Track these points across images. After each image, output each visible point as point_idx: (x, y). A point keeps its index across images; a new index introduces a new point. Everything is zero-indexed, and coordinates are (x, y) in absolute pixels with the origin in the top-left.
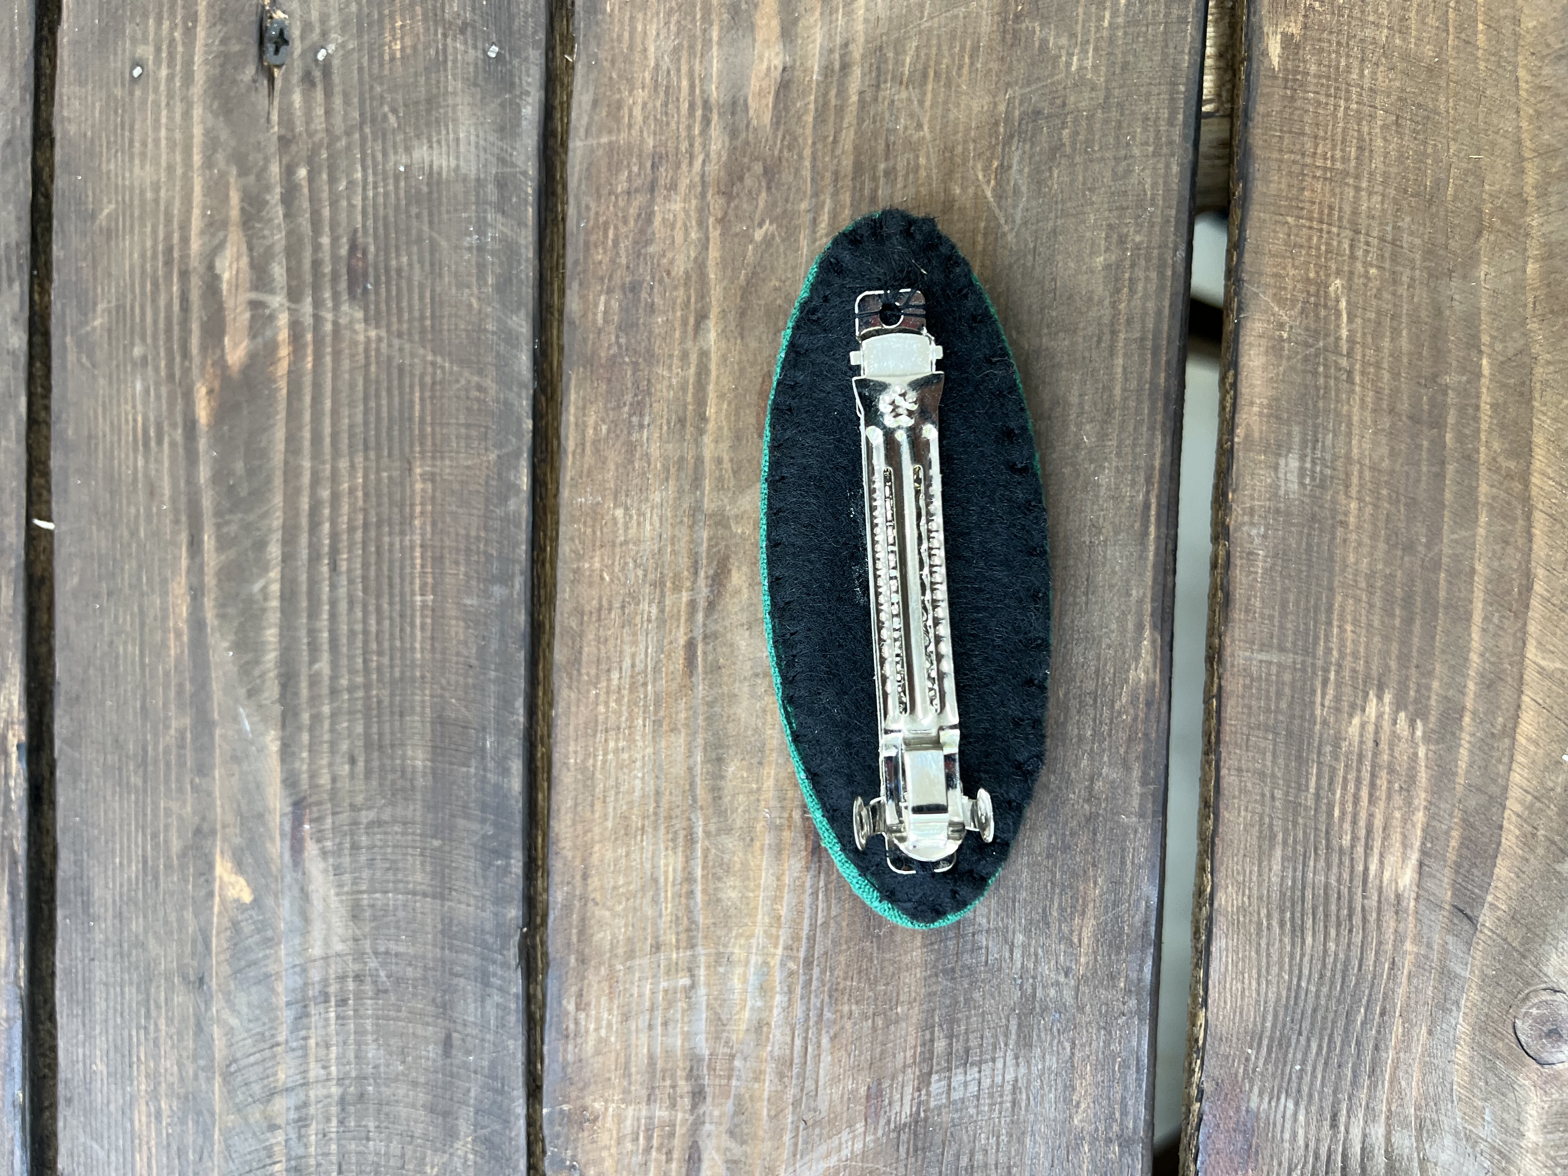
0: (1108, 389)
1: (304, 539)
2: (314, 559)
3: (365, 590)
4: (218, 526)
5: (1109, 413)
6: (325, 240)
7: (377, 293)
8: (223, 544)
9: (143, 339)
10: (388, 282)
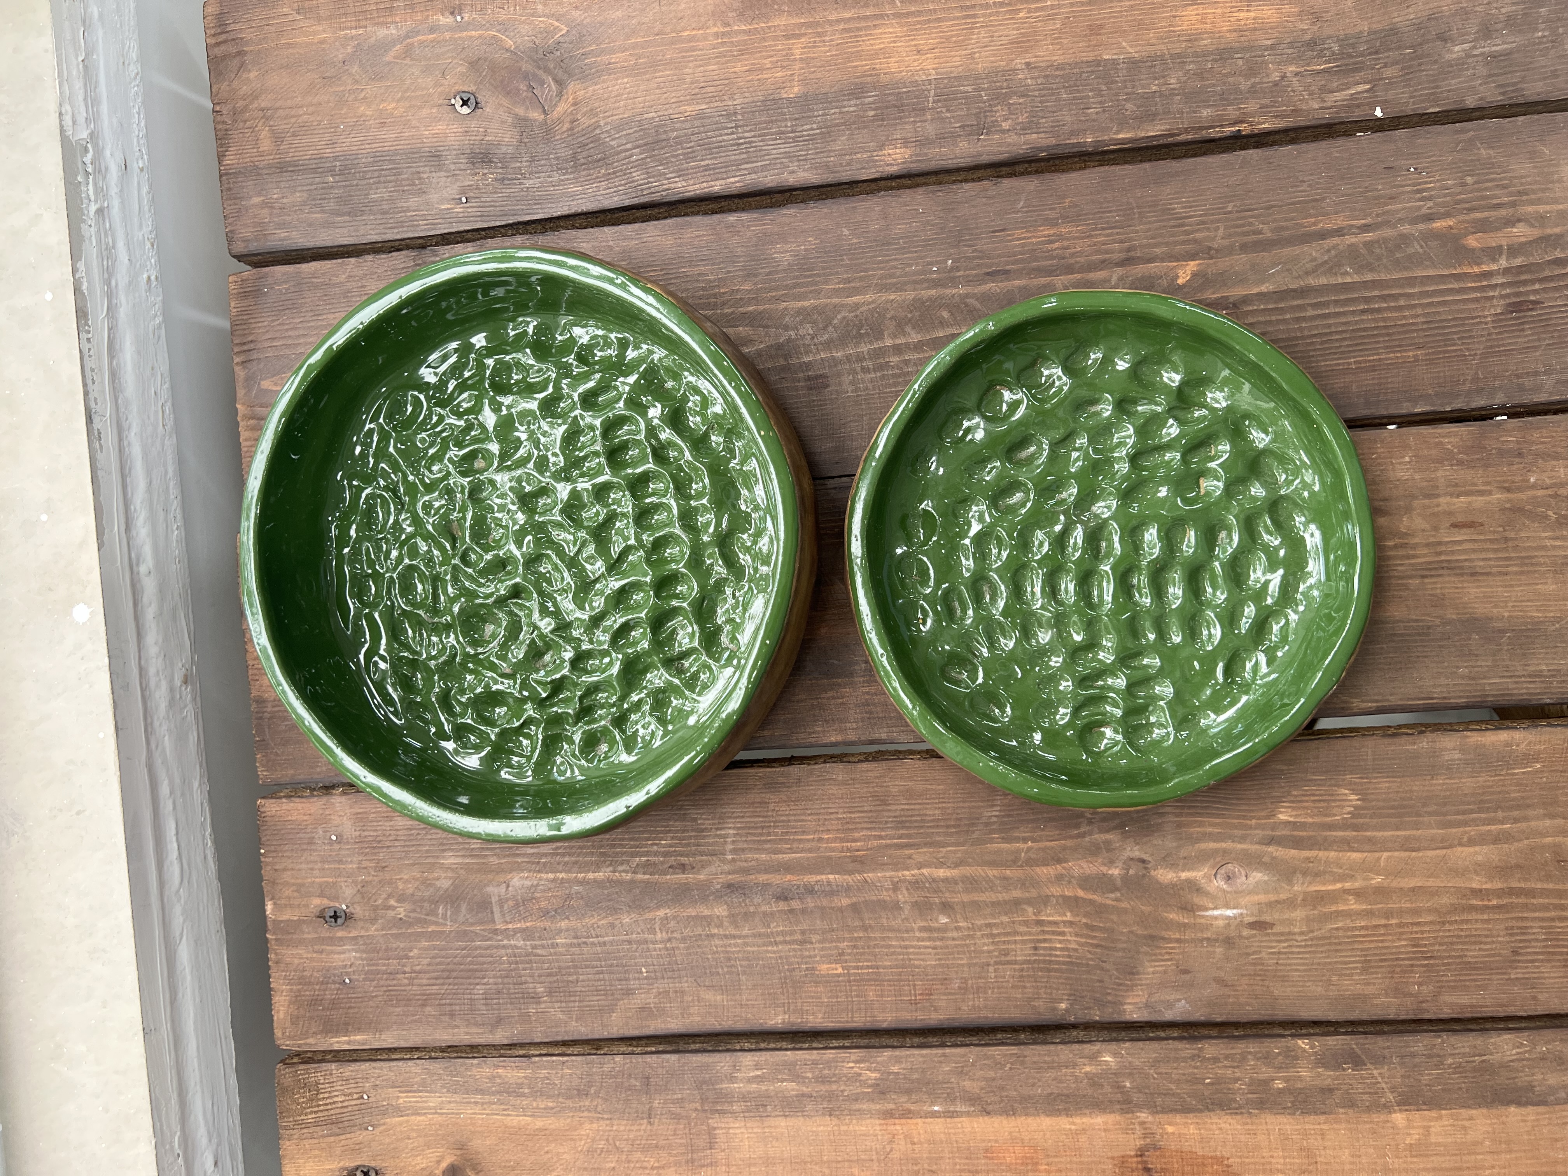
0: (1485, 678)
1: (1376, 293)
2: (1367, 300)
3: (1353, 330)
4: (1378, 241)
5: (1473, 679)
6: (1537, 286)
7: (1511, 319)
8: (1368, 245)
9: (1475, 183)
10: (1516, 325)
